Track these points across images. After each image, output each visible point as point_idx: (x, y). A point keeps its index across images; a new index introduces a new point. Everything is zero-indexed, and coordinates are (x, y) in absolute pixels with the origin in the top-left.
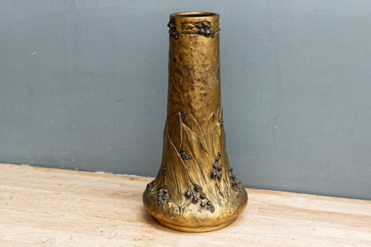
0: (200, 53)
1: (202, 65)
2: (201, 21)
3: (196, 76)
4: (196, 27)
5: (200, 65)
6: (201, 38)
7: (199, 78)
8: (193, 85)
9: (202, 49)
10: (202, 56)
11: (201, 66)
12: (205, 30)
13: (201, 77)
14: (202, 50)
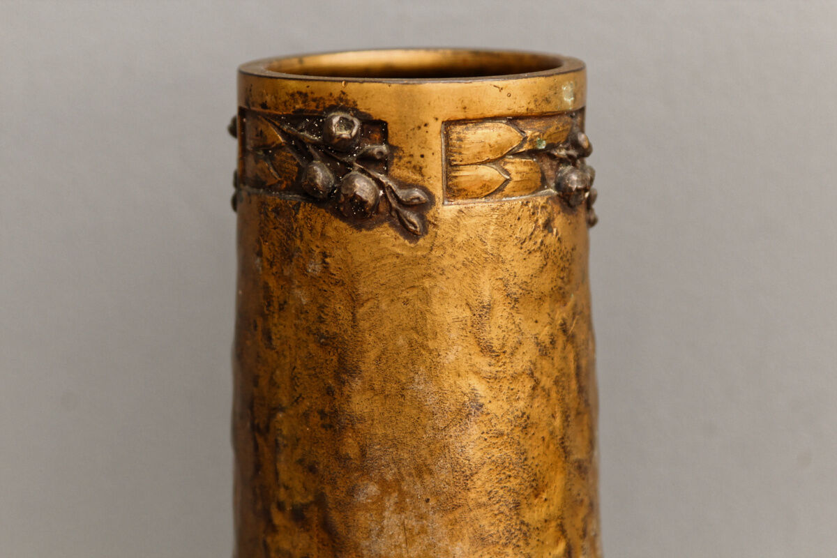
0: (309, 331)
1: (322, 414)
2: (313, 105)
3: (287, 488)
4: (295, 148)
5: (306, 415)
6: (319, 228)
7: (299, 499)
8: (269, 540)
9: (321, 301)
10: (320, 352)
11: (315, 419)
12: (342, 171)
13: (311, 498)
14: (321, 308)
